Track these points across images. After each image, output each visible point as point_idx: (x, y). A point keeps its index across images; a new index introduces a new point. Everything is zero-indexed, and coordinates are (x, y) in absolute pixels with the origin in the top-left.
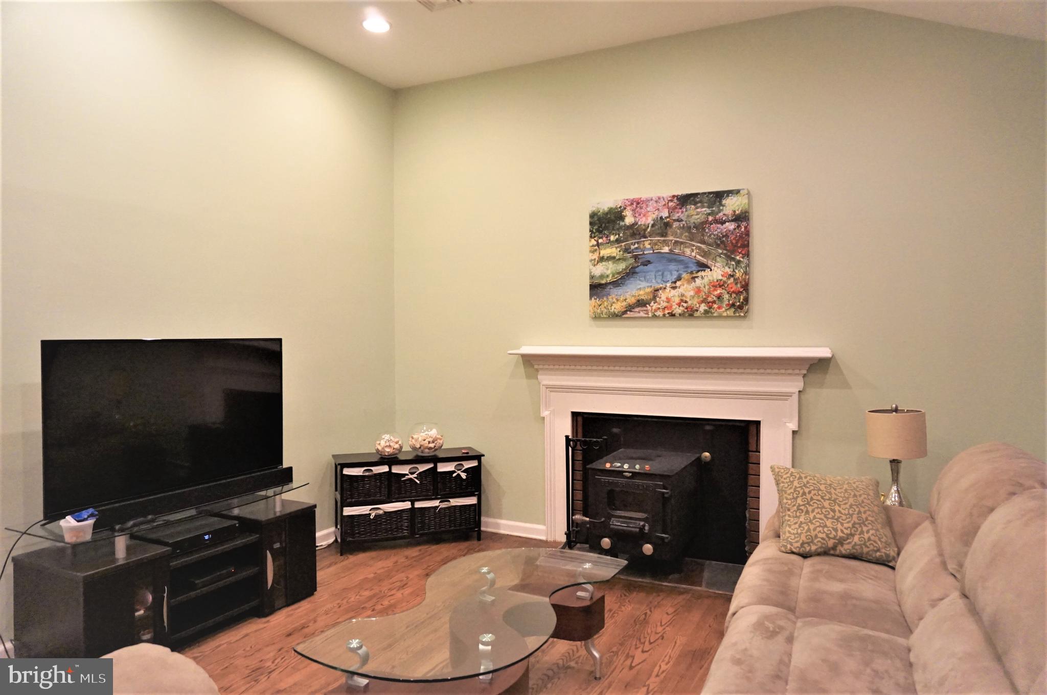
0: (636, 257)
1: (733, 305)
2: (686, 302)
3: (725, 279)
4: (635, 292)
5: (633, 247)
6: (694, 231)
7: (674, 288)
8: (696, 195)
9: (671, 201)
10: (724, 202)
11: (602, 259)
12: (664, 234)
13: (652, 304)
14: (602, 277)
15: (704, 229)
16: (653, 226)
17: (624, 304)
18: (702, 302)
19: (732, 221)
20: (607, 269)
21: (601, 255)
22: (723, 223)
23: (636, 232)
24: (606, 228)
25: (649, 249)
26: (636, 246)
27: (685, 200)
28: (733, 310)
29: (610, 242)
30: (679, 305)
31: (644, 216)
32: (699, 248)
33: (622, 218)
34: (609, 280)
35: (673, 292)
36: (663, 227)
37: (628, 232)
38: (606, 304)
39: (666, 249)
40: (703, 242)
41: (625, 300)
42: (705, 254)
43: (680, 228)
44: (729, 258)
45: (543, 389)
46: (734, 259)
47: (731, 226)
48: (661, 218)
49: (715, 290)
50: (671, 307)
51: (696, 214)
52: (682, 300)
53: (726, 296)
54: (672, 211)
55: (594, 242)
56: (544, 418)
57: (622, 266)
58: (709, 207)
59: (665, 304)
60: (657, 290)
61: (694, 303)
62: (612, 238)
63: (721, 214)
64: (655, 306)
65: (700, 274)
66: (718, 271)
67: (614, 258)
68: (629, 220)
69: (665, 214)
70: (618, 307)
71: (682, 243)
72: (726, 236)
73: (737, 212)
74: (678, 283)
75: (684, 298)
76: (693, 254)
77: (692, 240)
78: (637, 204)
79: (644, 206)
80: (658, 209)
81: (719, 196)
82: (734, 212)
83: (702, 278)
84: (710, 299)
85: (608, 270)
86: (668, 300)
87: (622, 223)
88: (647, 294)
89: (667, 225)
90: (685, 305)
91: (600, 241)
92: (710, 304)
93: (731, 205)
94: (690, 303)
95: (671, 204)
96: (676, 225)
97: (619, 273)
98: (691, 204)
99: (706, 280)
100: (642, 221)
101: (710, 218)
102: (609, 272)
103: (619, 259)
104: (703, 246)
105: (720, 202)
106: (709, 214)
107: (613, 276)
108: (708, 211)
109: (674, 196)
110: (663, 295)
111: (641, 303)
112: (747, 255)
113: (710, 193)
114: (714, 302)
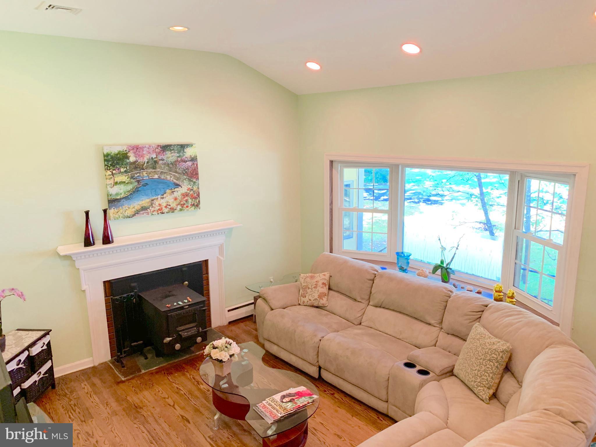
0: (138, 181)
1: (194, 205)
2: (170, 205)
3: (188, 192)
4: (141, 203)
5: (136, 175)
6: (171, 166)
7: (162, 198)
8: (170, 146)
9: (157, 148)
10: (185, 150)
11: (116, 183)
12: (154, 168)
13: (151, 208)
14: (117, 194)
15: (176, 165)
16: (148, 163)
17: (134, 210)
18: (178, 205)
19: (190, 161)
20: (121, 189)
21: (115, 181)
22: (185, 162)
23: (137, 166)
24: (118, 164)
25: (146, 177)
26: (138, 174)
27: (165, 148)
28: (194, 207)
29: (120, 172)
30: (166, 207)
31: (142, 156)
32: (174, 176)
33: (128, 158)
34: (122, 196)
35: (162, 200)
36: (154, 164)
37: (132, 166)
38: (121, 211)
39: (156, 176)
40: (176, 172)
41: (134, 207)
42: (178, 179)
43: (163, 164)
44: (190, 180)
45: (82, 272)
46: (192, 181)
47: (189, 163)
48: (152, 158)
49: (184, 198)
50: (162, 209)
51: (170, 157)
52: (167, 205)
53: (190, 201)
54: (158, 154)
55: (109, 173)
56: (84, 291)
57: (130, 187)
58: (178, 153)
59: (158, 208)
60: (153, 200)
61: (173, 205)
62: (122, 170)
63: (184, 157)
64: (152, 209)
65: (176, 189)
66: (184, 188)
67: (124, 182)
68: (132, 159)
69: (154, 156)
70: (129, 212)
71: (165, 173)
72: (188, 169)
73: (192, 156)
74: (165, 196)
75: (168, 203)
76: (172, 179)
77: (170, 171)
78: (137, 149)
79: (141, 150)
80: (150, 153)
81: (183, 147)
82: (191, 156)
83: (177, 191)
84: (182, 203)
85: (120, 191)
86: (160, 205)
87: (128, 161)
88: (148, 203)
89: (156, 162)
90: (169, 207)
91: (114, 172)
92: (182, 205)
93: (189, 152)
94: (172, 205)
95: (157, 150)
96: (161, 162)
97: (129, 191)
98: (168, 150)
99: (179, 193)
100: (140, 160)
101: (179, 159)
102: (122, 191)
103: (128, 183)
104: (176, 174)
105: (183, 150)
106: (178, 157)
107: (125, 193)
108: (178, 155)
109: (158, 146)
110: (157, 203)
111: (144, 209)
112: (197, 179)
113: (178, 145)
114: (184, 204)
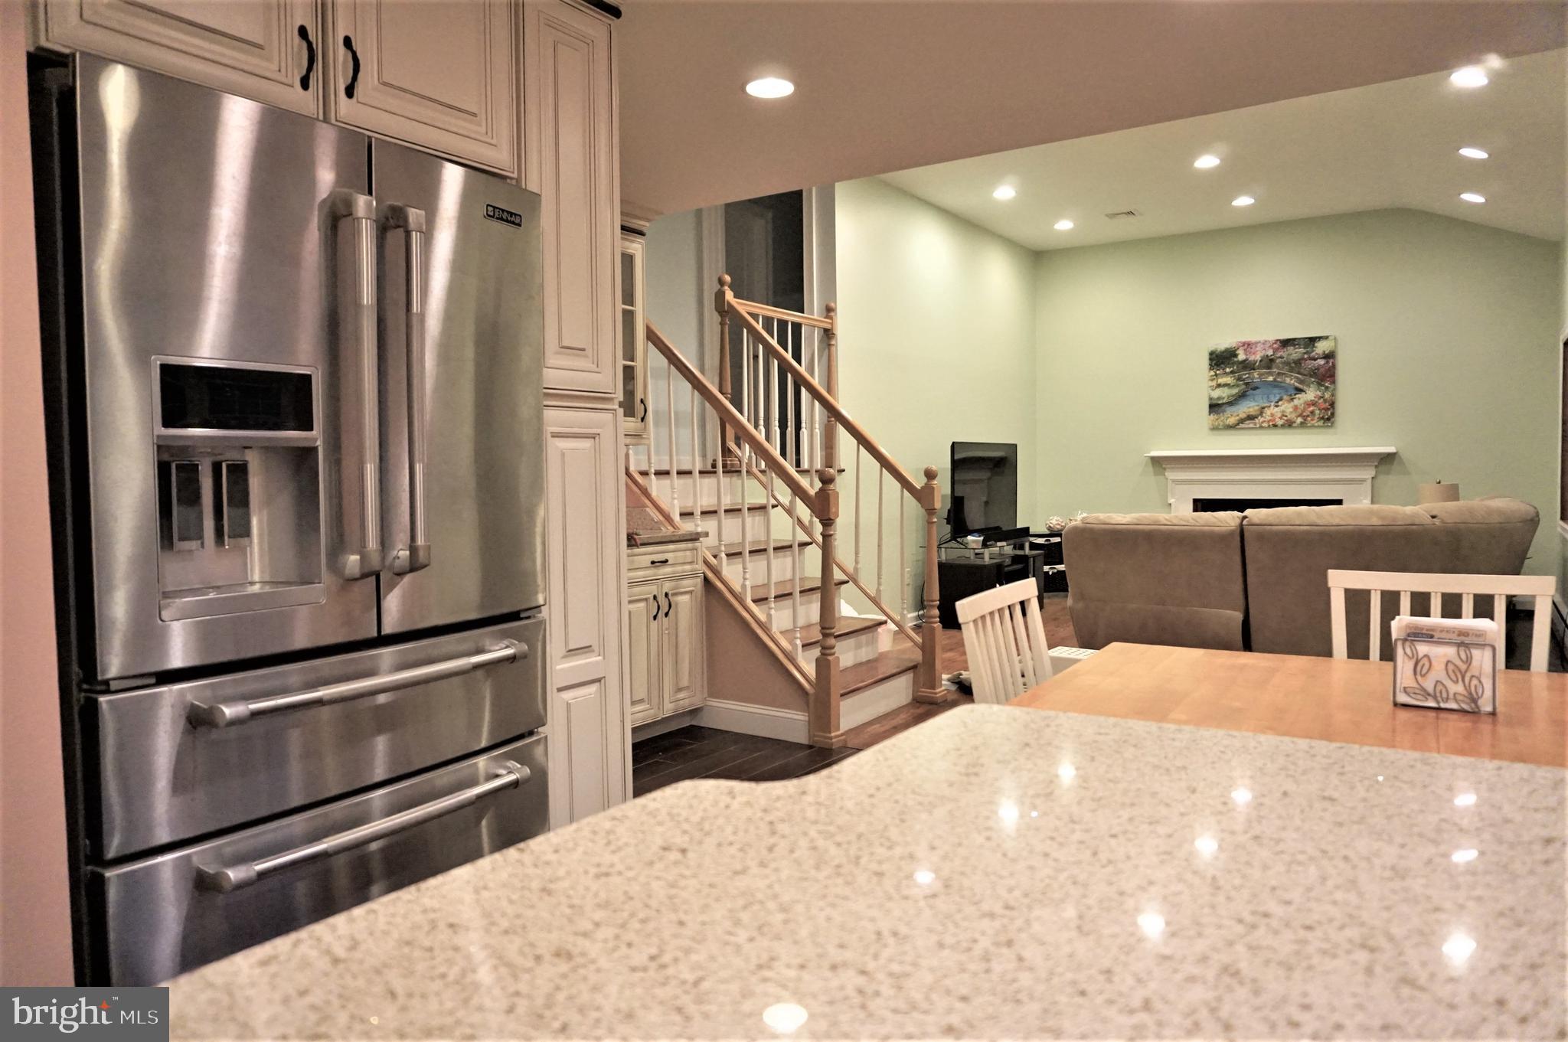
0: (1247, 384)
1: (1322, 418)
2: (1286, 416)
3: (1316, 399)
4: (1246, 410)
5: (1244, 377)
6: (1293, 365)
7: (1277, 406)
8: (1294, 339)
9: (1275, 343)
10: (1316, 345)
11: (1219, 386)
12: (1269, 368)
13: (1260, 418)
14: (1219, 398)
15: (1300, 364)
16: (1261, 361)
17: (1237, 418)
18: (1299, 416)
19: (1321, 358)
20: (1224, 393)
21: (1219, 382)
22: (1315, 359)
23: (1247, 366)
24: (1223, 363)
25: (1257, 378)
26: (1247, 376)
27: (1286, 343)
28: (1322, 421)
29: (1226, 373)
30: (1281, 418)
31: (1254, 354)
32: (1297, 378)
33: (1236, 356)
34: (1224, 401)
35: (1276, 409)
36: (1268, 362)
37: (1240, 366)
38: (1222, 418)
39: (1271, 378)
40: (1299, 373)
41: (1238, 415)
42: (1301, 382)
43: (1282, 363)
44: (1320, 384)
45: (1170, 482)
46: (1323, 385)
47: (1322, 362)
48: (1267, 356)
49: (1309, 407)
50: (1275, 420)
51: (1295, 353)
52: (1284, 416)
53: (1317, 412)
54: (1275, 351)
55: (1212, 373)
56: (1170, 504)
57: (1235, 391)
58: (1304, 348)
59: (1270, 418)
60: (1263, 408)
61: (1290, 416)
62: (1228, 370)
63: (1314, 353)
64: (1262, 419)
65: (1297, 396)
66: (1311, 394)
67: (1229, 384)
68: (1241, 357)
69: (1270, 352)
70: (1232, 421)
71: (1283, 374)
72: (1318, 369)
73: (1326, 352)
74: (1280, 403)
75: (1285, 414)
76: (1292, 382)
77: (1292, 372)
78: (1248, 345)
79: (1254, 347)
80: (1265, 349)
81: (1312, 341)
82: (1324, 352)
83: (1299, 399)
84: (1304, 414)
85: (1224, 394)
86: (1272, 415)
87: (1235, 359)
88: (1255, 411)
89: (1272, 360)
90: (1285, 418)
91: (1218, 372)
92: (1305, 418)
93: (1322, 347)
94: (1289, 417)
95: (1275, 346)
96: (1278, 361)
97: (1233, 396)
98: (1291, 345)
99: (1302, 401)
100: (1252, 358)
101: (1306, 356)
102: (1224, 396)
103: (1233, 386)
104: (1300, 376)
105: (1314, 345)
106: (1305, 353)
107: (1228, 397)
108: (1304, 351)
109: (1277, 340)
110: (1268, 412)
111: (1251, 418)
112: (1333, 382)
113: (1306, 338)
114: (1308, 416)
